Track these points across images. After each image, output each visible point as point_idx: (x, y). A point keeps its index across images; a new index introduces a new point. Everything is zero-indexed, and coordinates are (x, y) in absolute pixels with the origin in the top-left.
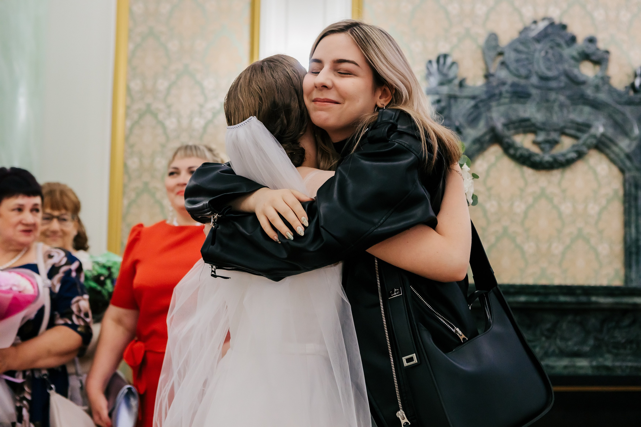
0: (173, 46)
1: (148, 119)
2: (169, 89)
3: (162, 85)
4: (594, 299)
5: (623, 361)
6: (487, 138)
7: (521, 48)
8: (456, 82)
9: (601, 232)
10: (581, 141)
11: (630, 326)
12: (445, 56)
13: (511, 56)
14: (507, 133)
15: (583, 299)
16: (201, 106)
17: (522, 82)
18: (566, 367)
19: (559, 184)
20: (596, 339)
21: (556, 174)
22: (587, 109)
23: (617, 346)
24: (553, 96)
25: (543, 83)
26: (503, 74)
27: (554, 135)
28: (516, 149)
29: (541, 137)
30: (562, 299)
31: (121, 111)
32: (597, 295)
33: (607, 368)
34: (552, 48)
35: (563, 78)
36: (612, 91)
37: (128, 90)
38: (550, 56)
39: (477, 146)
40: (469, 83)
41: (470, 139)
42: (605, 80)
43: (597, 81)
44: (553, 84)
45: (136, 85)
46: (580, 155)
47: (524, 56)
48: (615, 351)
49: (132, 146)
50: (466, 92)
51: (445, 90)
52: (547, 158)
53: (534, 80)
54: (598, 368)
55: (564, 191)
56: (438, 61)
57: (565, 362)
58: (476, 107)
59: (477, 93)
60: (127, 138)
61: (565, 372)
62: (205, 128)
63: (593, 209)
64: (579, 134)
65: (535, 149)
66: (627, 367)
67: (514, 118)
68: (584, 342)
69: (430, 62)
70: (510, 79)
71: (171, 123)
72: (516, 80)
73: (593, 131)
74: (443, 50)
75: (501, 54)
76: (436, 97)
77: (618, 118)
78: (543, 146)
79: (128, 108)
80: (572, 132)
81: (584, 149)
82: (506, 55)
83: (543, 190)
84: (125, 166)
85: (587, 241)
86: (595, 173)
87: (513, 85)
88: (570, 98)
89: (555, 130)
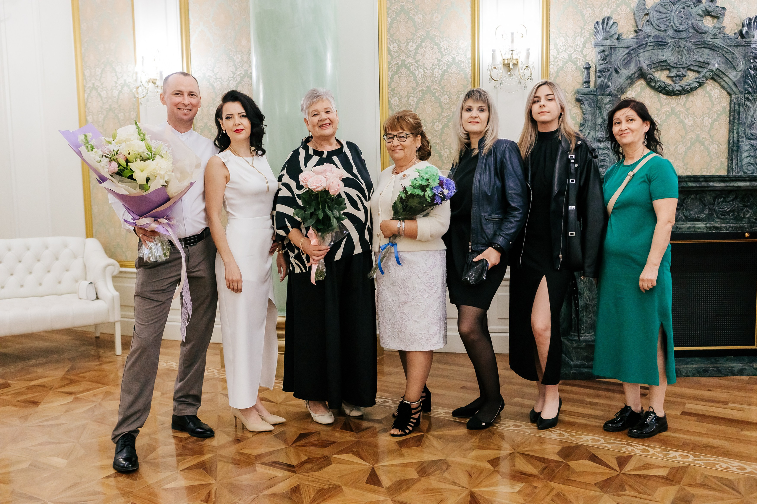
0: (418, 19)
1: (403, 70)
2: (416, 49)
3: (412, 46)
4: (711, 184)
5: (728, 223)
6: (636, 75)
7: (662, 9)
8: (616, 37)
9: (712, 137)
10: (702, 75)
11: (733, 200)
12: (608, 19)
13: (654, 16)
14: (650, 71)
15: (704, 184)
16: (439, 60)
17: (662, 34)
18: (689, 228)
19: (684, 105)
20: (710, 209)
21: (683, 98)
22: (707, 51)
23: (724, 213)
24: (683, 43)
25: (676, 35)
26: (648, 29)
27: (683, 71)
28: (656, 82)
29: (674, 73)
30: (690, 184)
31: (385, 66)
32: (713, 181)
33: (717, 228)
34: (684, 8)
35: (691, 30)
36: (726, 36)
37: (389, 50)
38: (682, 14)
39: (629, 81)
40: (624, 37)
41: (624, 77)
42: (721, 30)
43: (716, 31)
44: (683, 34)
45: (394, 47)
46: (701, 84)
47: (664, 16)
48: (722, 217)
49: (393, 90)
50: (623, 44)
51: (608, 43)
52: (678, 88)
53: (671, 32)
54: (710, 228)
55: (687, 110)
56: (603, 23)
57: (689, 224)
58: (629, 53)
59: (629, 44)
60: (389, 84)
61: (689, 231)
62: (442, 76)
63: (708, 121)
64: (700, 70)
65: (669, 82)
66: (730, 227)
67: (655, 60)
68: (702, 211)
69: (597, 23)
70: (654, 33)
71: (419, 73)
72: (657, 33)
73: (710, 67)
74: (606, 15)
75: (647, 14)
76: (602, 49)
77: (729, 57)
78: (674, 79)
79: (389, 63)
80: (696, 68)
81: (704, 80)
82: (651, 15)
83: (673, 109)
84: (389, 102)
85: (703, 144)
86: (710, 96)
87: (655, 37)
88: (695, 44)
89: (683, 68)
